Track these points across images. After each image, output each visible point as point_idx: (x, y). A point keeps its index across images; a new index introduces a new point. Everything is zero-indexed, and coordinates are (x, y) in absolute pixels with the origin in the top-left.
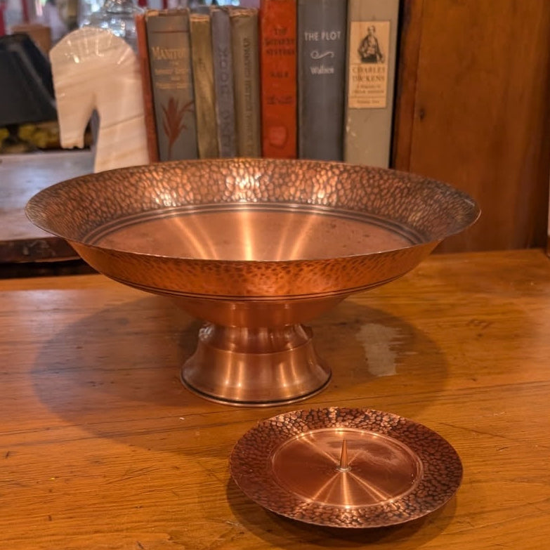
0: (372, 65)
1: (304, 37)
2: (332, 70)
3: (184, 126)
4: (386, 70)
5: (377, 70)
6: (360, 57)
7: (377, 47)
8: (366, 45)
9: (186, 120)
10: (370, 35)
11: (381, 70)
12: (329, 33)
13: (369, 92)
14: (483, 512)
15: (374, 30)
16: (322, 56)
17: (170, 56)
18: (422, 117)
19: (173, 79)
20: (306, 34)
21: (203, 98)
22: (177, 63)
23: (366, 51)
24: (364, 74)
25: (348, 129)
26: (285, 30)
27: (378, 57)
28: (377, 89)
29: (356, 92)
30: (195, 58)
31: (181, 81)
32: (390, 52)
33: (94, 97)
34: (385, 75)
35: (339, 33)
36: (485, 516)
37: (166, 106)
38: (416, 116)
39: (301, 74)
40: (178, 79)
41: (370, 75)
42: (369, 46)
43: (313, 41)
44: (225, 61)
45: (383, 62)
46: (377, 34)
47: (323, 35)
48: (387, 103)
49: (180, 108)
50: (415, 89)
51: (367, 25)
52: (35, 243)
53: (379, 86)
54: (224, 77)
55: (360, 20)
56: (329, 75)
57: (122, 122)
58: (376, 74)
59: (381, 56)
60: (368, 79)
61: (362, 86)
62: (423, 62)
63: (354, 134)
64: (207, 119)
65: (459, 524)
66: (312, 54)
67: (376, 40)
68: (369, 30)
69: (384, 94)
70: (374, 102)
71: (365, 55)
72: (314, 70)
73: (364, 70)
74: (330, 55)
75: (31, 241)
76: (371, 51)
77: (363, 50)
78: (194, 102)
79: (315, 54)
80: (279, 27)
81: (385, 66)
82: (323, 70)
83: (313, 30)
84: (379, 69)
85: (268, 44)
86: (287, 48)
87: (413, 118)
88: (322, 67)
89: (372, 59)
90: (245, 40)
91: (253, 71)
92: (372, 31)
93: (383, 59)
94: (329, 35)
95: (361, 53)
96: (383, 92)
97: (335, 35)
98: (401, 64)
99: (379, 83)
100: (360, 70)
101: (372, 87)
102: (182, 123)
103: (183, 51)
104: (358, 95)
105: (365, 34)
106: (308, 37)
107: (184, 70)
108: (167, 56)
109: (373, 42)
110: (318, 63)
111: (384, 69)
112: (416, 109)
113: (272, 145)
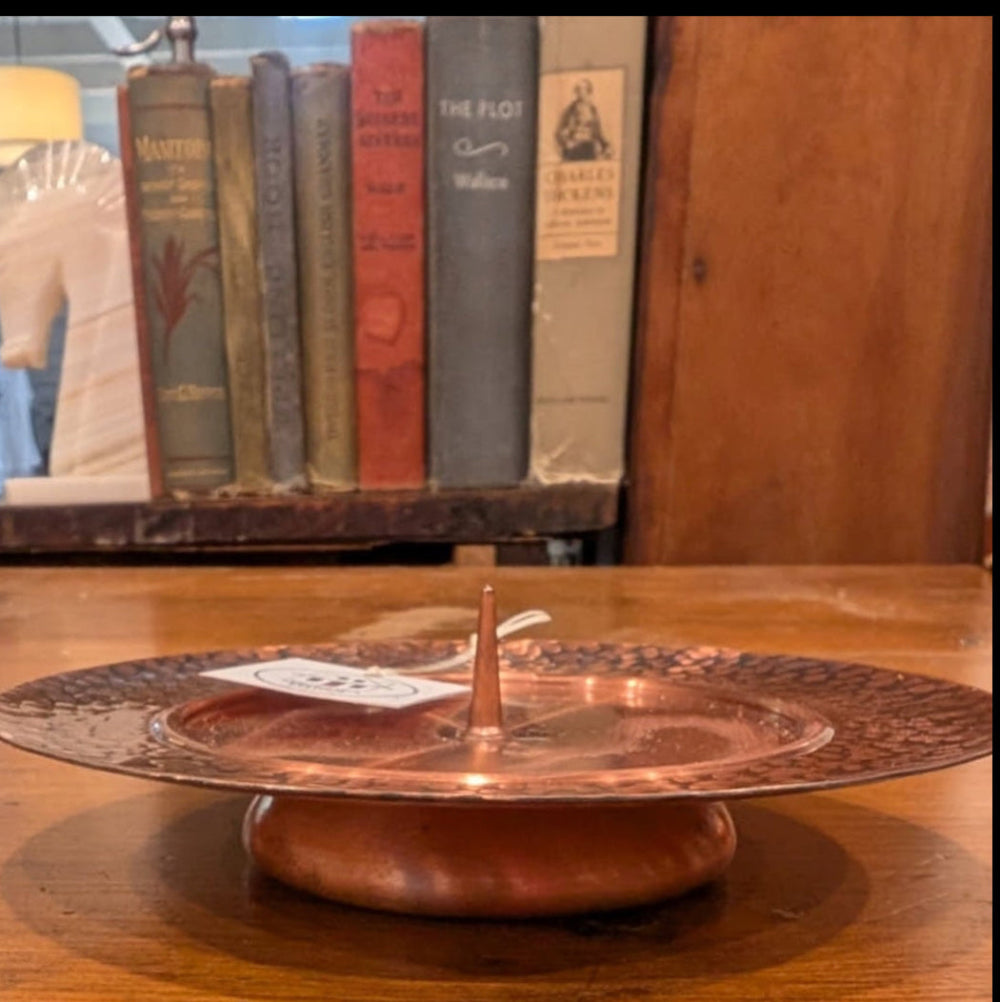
0: (586, 166)
1: (438, 109)
2: (504, 183)
3: (194, 296)
4: (617, 175)
5: (595, 175)
6: (560, 149)
7: (595, 126)
8: (572, 121)
9: (199, 285)
10: (580, 100)
11: (605, 175)
12: (497, 103)
13: (580, 223)
15: (590, 90)
16: (479, 150)
17: (168, 155)
18: (700, 278)
19: (175, 199)
20: (444, 104)
21: (233, 241)
22: (182, 169)
23: (572, 135)
24: (568, 186)
25: (536, 306)
26: (397, 96)
27: (598, 147)
28: (595, 216)
29: (553, 224)
30: (219, 160)
31: (189, 206)
32: (625, 135)
34: (615, 185)
35: (519, 104)
37: (161, 254)
38: (686, 274)
39: (433, 187)
40: (183, 199)
41: (581, 186)
42: (578, 123)
43: (458, 119)
44: (278, 163)
45: (608, 157)
46: (597, 98)
47: (483, 107)
48: (620, 247)
49: (186, 258)
50: (684, 217)
51: (574, 79)
53: (601, 210)
54: (273, 195)
55: (559, 70)
56: (496, 194)
57: (105, 313)
58: (595, 184)
59: (605, 145)
60: (575, 195)
61: (565, 212)
62: (700, 154)
63: (547, 317)
64: (240, 281)
66: (456, 146)
67: (593, 110)
68: (577, 89)
69: (613, 227)
70: (591, 244)
71: (571, 145)
72: (462, 181)
73: (568, 177)
74: (498, 151)
76: (583, 135)
77: (566, 132)
78: (216, 249)
79: (463, 147)
80: (385, 88)
81: (615, 165)
82: (481, 182)
83: (459, 97)
84: (600, 172)
85: (362, 123)
86: (403, 131)
87: (679, 282)
88: (481, 175)
89: (584, 152)
90: (320, 122)
91: (336, 186)
92: (584, 92)
93: (609, 151)
94: (496, 109)
95: (560, 140)
96: (607, 222)
97: (511, 109)
98: (651, 163)
99: (600, 202)
100: (559, 177)
101: (585, 211)
102: (191, 288)
103: (196, 147)
104: (556, 230)
105: (571, 98)
106: (448, 108)
107: (198, 185)
108: (161, 153)
109: (586, 115)
110: (471, 166)
111: (611, 172)
112: (688, 260)
113: (370, 337)
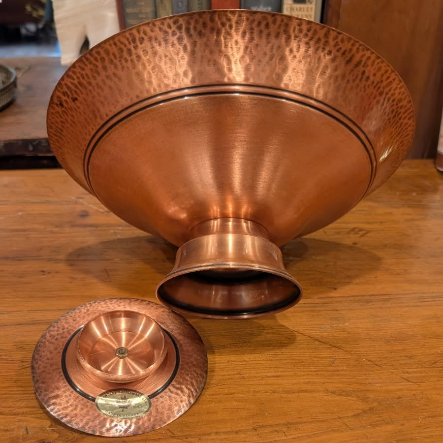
0: (302, 6)
4: (314, 9)
5: (306, 9)
6: (293, 0)
11: (309, 10)
14: (299, 423)
19: (140, 16)
22: (143, 3)
24: (295, 13)
33: (85, 27)
34: (313, 12)
36: (300, 426)
41: (300, 13)
45: (311, 3)
52: (37, 142)
58: (305, 13)
65: (276, 433)
73: (295, 10)
75: (34, 140)
81: (313, 6)
84: (307, 9)
88: (261, 7)
89: (302, 1)
93: (311, 1)
100: (292, 9)
107: (149, 9)
111: (311, 9)
